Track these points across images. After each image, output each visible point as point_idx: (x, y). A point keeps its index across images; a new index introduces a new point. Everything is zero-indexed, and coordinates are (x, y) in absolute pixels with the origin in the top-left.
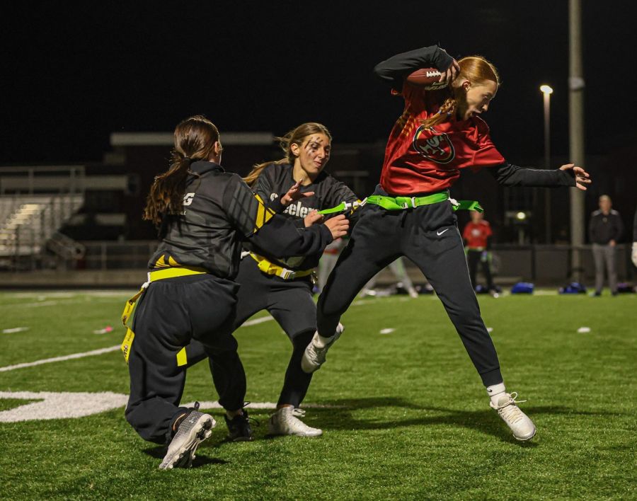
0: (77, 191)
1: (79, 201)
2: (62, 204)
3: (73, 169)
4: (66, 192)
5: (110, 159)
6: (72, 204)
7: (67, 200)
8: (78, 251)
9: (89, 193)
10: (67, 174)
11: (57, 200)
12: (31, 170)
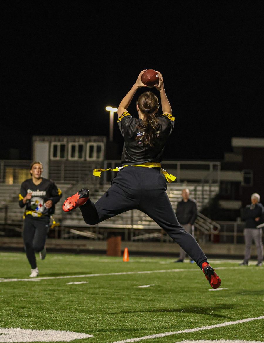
0: (214, 182)
1: (216, 189)
2: (203, 191)
3: (211, 164)
4: (206, 182)
5: (229, 157)
6: (211, 191)
7: (207, 188)
8: (215, 228)
9: (222, 184)
10: (207, 168)
11: (199, 188)
12: (179, 163)
